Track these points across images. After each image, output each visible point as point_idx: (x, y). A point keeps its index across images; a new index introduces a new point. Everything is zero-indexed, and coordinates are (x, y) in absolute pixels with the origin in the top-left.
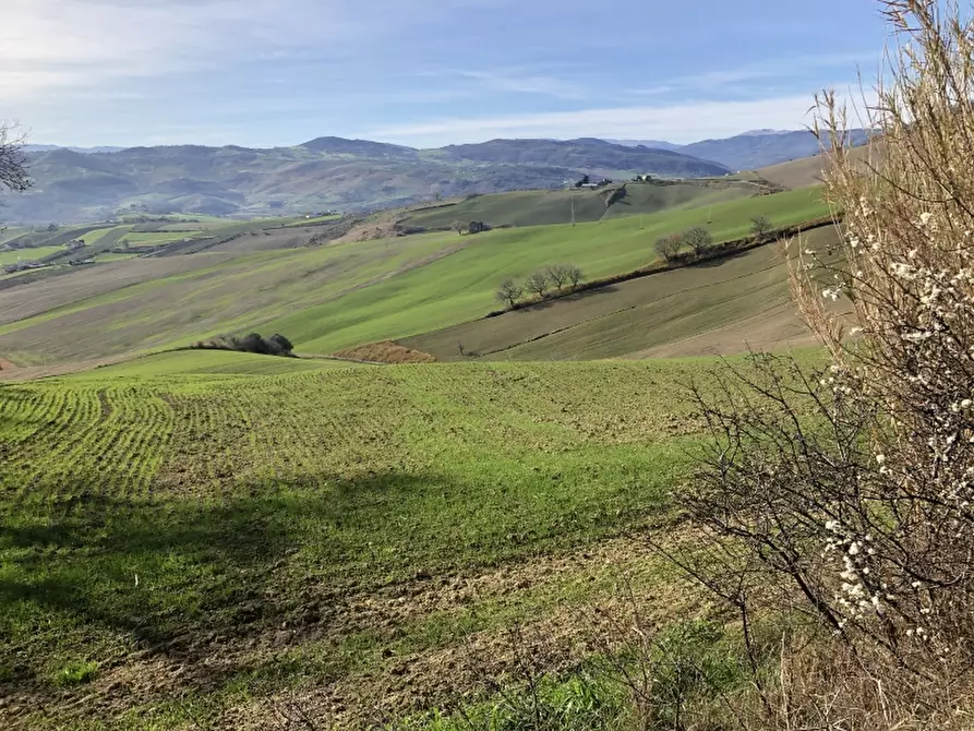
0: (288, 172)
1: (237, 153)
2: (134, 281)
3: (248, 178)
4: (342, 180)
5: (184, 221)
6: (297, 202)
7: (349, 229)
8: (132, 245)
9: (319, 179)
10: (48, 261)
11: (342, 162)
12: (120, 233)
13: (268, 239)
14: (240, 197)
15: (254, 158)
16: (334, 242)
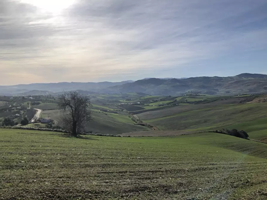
0: (232, 83)
1: (217, 78)
2: (187, 110)
3: (220, 85)
4: (249, 85)
5: (202, 96)
6: (234, 92)
7: (253, 99)
8: (188, 101)
9: (242, 85)
10: (168, 104)
11: (249, 80)
12: (186, 98)
13: (227, 101)
14: (217, 90)
15: (222, 79)
16: (248, 103)
